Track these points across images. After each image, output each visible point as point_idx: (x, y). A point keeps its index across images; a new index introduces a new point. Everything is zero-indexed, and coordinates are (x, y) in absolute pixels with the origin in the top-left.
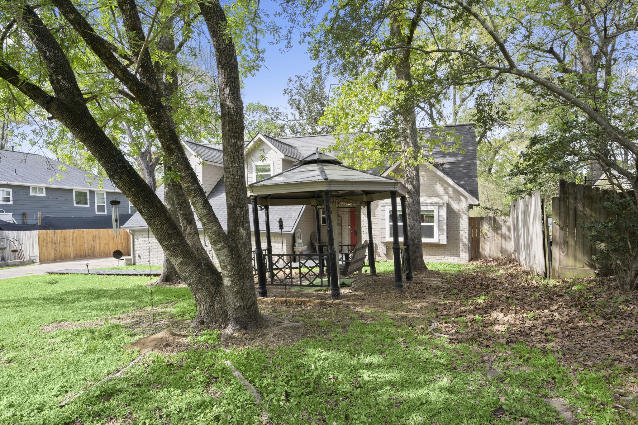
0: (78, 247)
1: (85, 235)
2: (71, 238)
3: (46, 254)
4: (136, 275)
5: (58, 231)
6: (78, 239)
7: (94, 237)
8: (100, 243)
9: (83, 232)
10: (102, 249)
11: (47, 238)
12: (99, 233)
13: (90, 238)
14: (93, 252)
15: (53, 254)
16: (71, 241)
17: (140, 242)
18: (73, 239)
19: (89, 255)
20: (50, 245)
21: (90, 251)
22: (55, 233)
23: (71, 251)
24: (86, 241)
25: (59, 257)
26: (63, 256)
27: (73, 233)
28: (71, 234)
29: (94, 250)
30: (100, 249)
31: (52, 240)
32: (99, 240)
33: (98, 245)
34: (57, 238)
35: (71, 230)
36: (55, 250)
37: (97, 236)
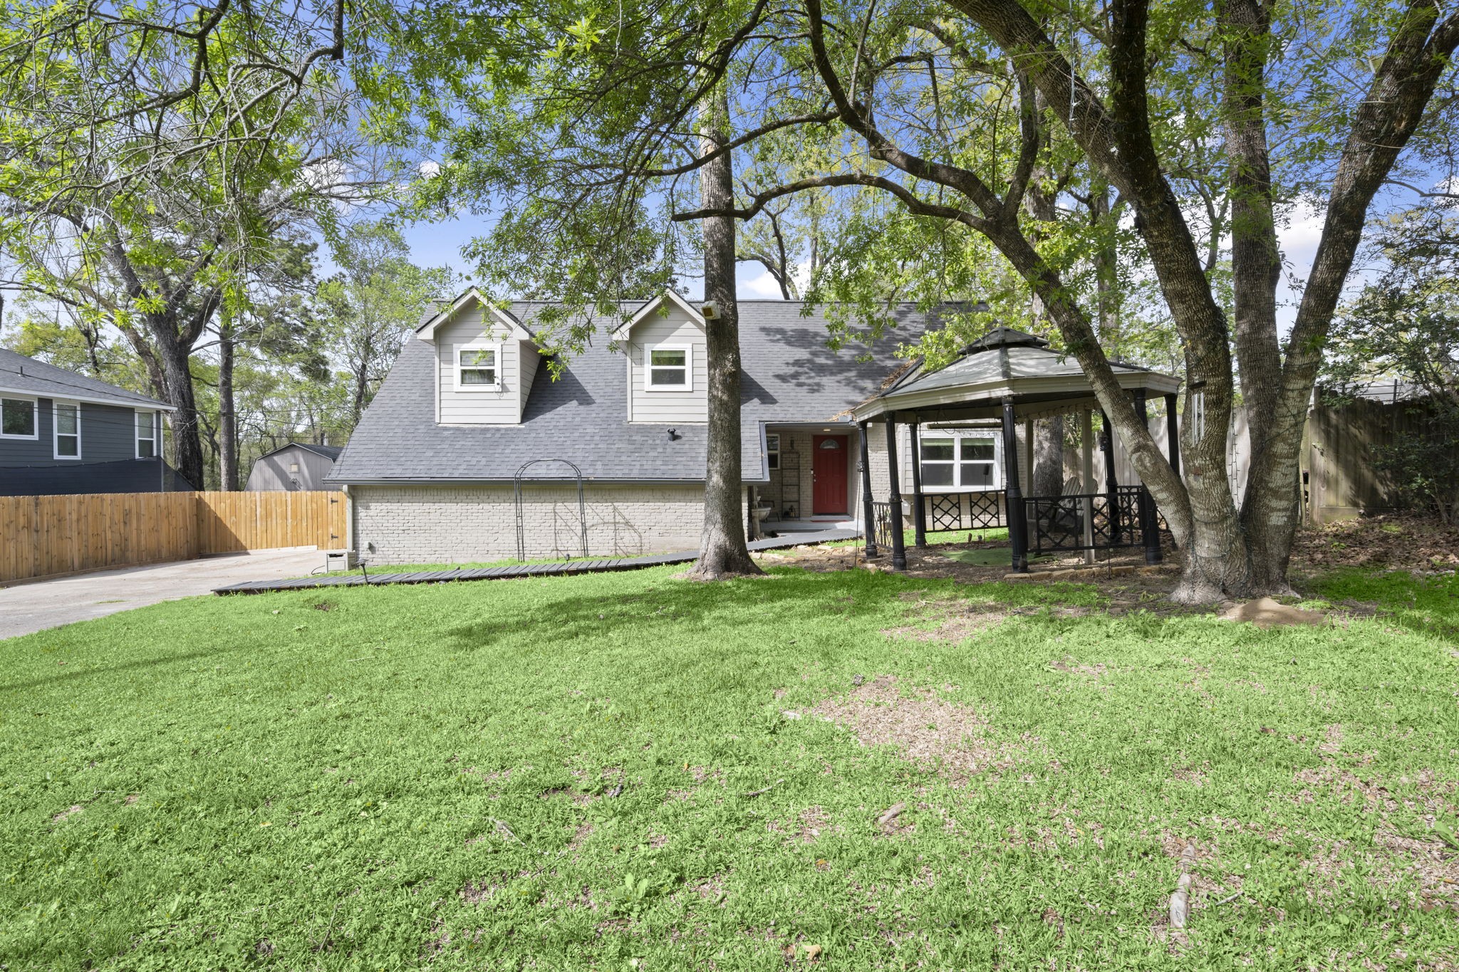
0: (91, 540)
1: (107, 510)
2: (74, 517)
3: (13, 560)
4: (525, 575)
5: (45, 498)
6: (90, 518)
7: (127, 514)
8: (138, 529)
9: (102, 500)
10: (143, 542)
11: (17, 517)
12: (138, 502)
13: (118, 517)
14: (124, 551)
15: (31, 560)
16: (74, 525)
17: (372, 512)
18: (78, 520)
19: (113, 560)
20: (24, 535)
21: (117, 549)
22: (37, 505)
23: (73, 551)
24: (108, 524)
25: (45, 567)
26: (55, 564)
27: (80, 503)
28: (75, 506)
29: (126, 546)
30: (139, 542)
31: (29, 521)
32: (138, 520)
33: (135, 532)
34: (42, 517)
35: (75, 497)
36: (36, 548)
37: (134, 511)
